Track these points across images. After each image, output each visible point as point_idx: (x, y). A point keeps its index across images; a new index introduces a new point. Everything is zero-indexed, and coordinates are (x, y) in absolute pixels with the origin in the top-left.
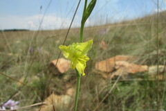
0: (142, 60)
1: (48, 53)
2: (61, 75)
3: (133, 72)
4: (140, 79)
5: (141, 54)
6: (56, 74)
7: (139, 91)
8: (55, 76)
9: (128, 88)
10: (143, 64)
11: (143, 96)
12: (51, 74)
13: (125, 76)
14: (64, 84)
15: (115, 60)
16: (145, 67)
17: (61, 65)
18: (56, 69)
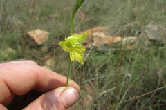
0: (116, 32)
1: (22, 23)
2: (38, 47)
3: (108, 43)
4: (113, 49)
5: (117, 26)
6: (33, 45)
7: (112, 59)
8: (31, 47)
9: (103, 57)
10: (118, 36)
11: (115, 64)
12: (28, 46)
13: (101, 46)
14: (42, 56)
15: (92, 32)
16: (119, 39)
17: (37, 37)
18: (33, 40)
